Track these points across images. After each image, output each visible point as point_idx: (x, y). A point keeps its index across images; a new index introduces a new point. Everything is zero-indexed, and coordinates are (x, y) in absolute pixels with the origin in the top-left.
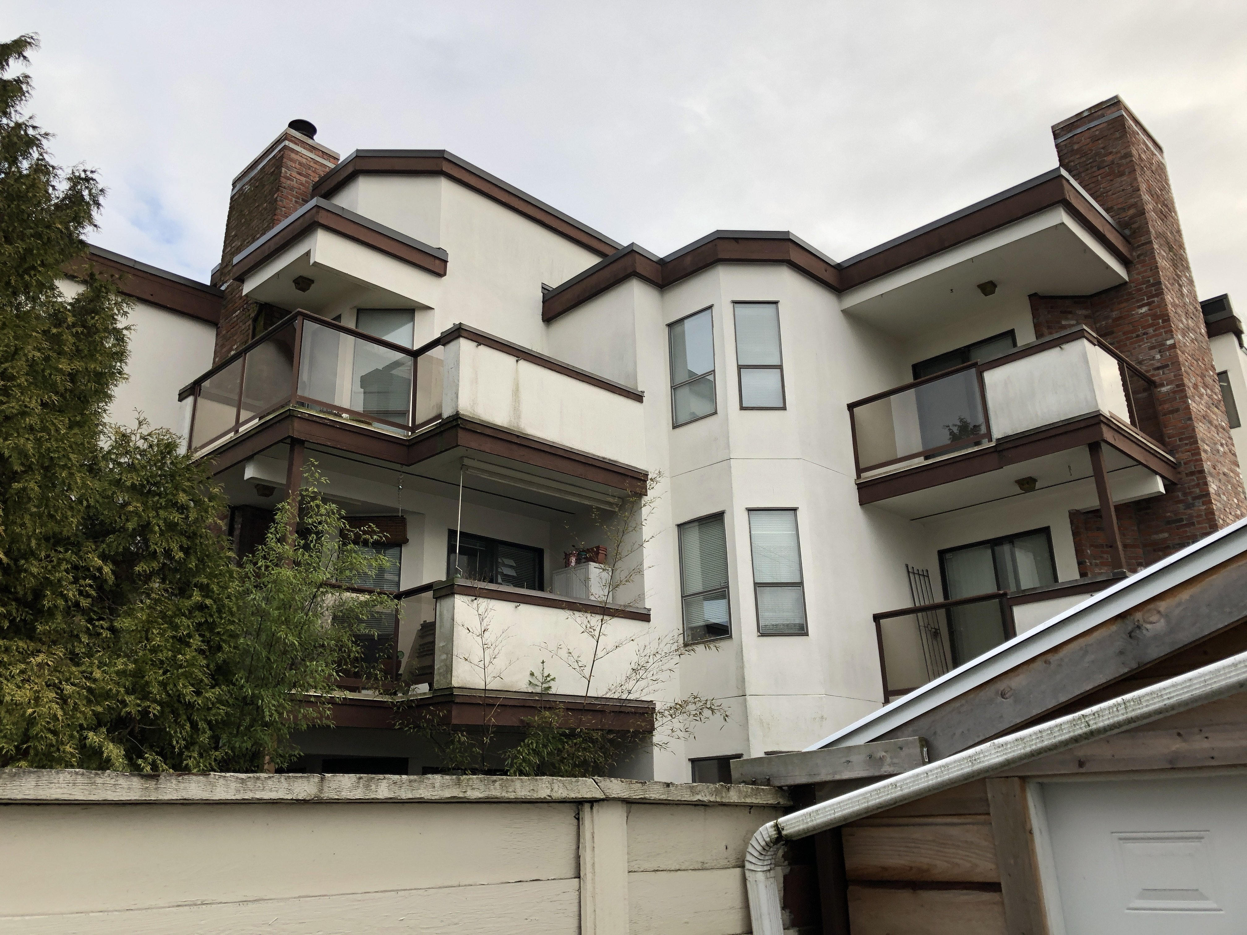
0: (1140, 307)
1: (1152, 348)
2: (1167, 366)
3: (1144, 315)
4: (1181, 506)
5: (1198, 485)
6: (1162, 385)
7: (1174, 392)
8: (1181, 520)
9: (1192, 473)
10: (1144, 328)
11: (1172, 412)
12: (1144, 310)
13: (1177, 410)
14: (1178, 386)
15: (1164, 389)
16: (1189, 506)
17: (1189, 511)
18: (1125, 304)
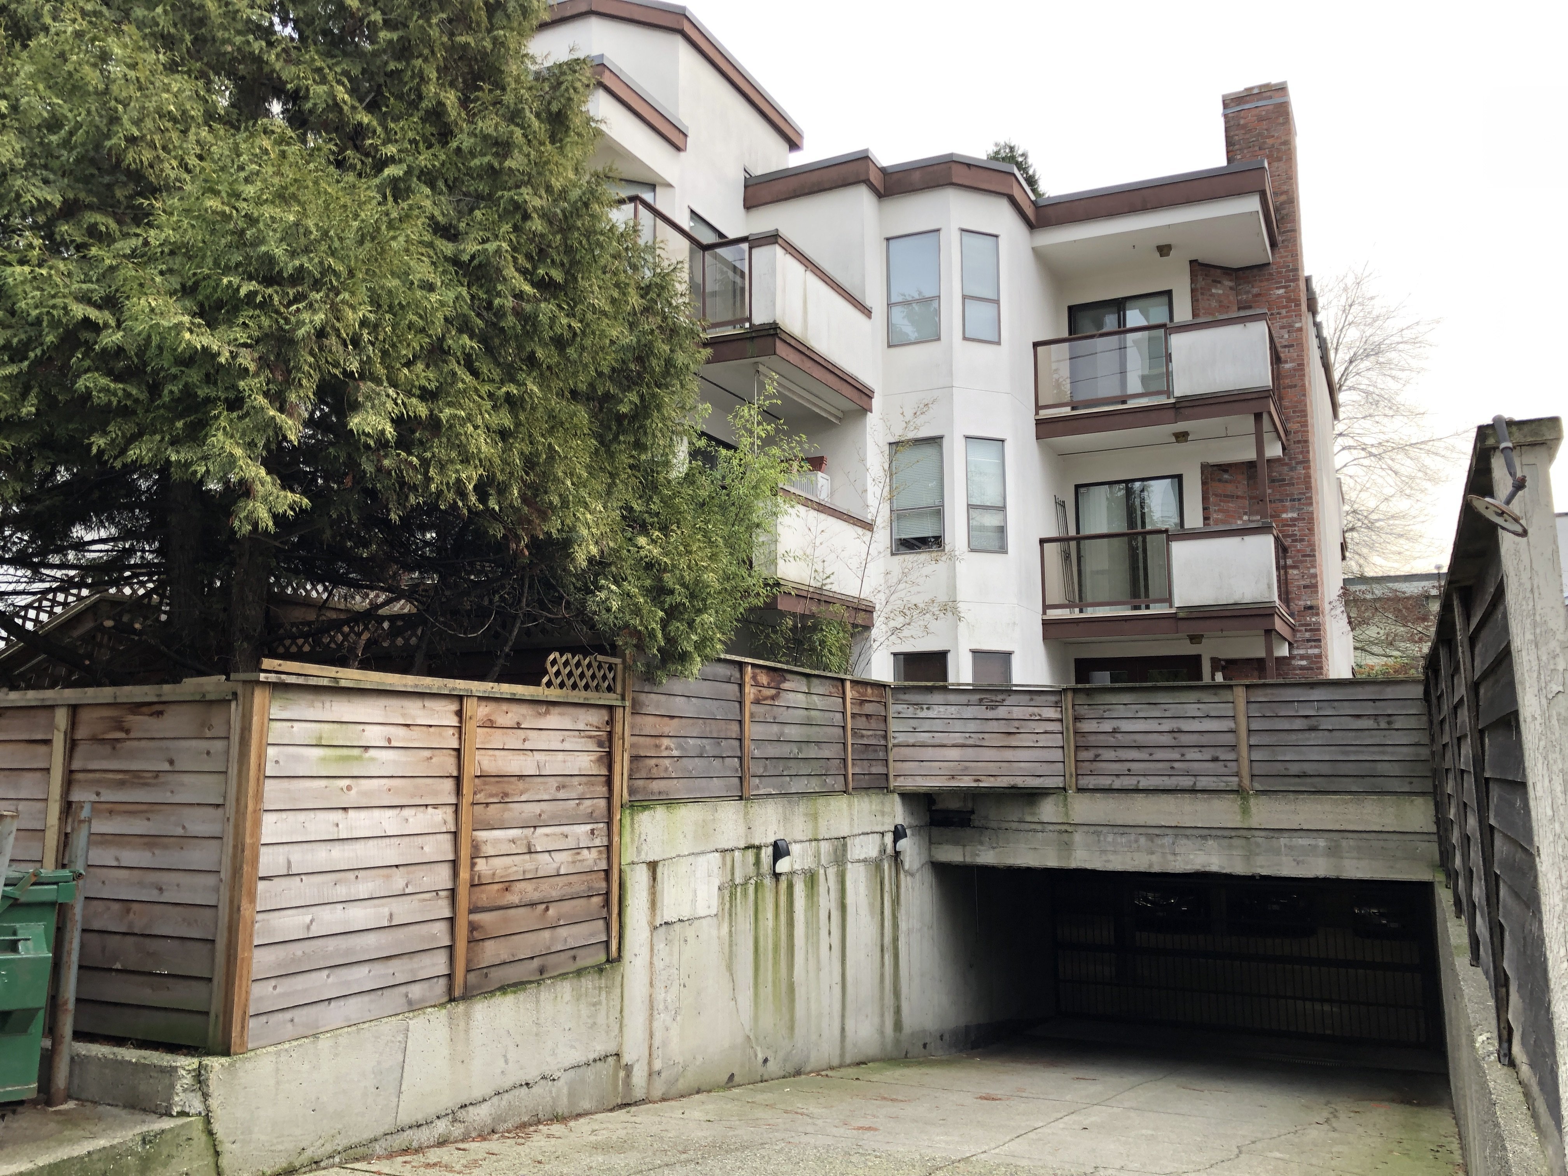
0: (1278, 288)
1: (1282, 327)
2: (1292, 346)
3: (1280, 297)
4: (1286, 468)
5: (1302, 452)
6: (1286, 362)
7: (1295, 370)
8: (1284, 480)
9: (1299, 442)
10: (1278, 308)
11: (1291, 387)
12: (1281, 291)
13: (1295, 386)
14: (1299, 365)
15: (1288, 366)
16: (1292, 469)
17: (1291, 474)
18: (1265, 283)
